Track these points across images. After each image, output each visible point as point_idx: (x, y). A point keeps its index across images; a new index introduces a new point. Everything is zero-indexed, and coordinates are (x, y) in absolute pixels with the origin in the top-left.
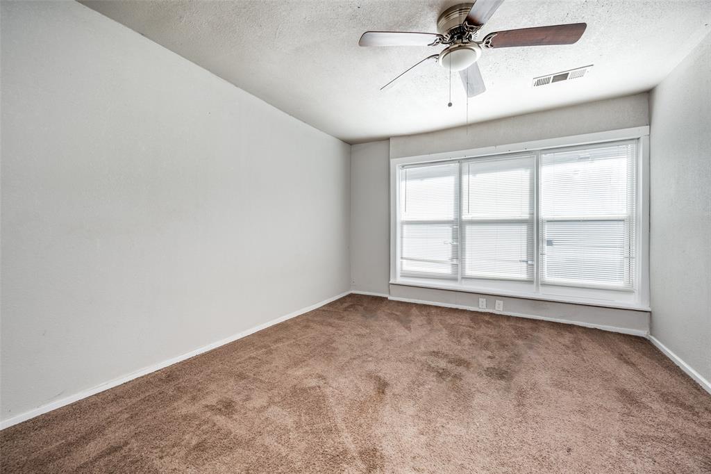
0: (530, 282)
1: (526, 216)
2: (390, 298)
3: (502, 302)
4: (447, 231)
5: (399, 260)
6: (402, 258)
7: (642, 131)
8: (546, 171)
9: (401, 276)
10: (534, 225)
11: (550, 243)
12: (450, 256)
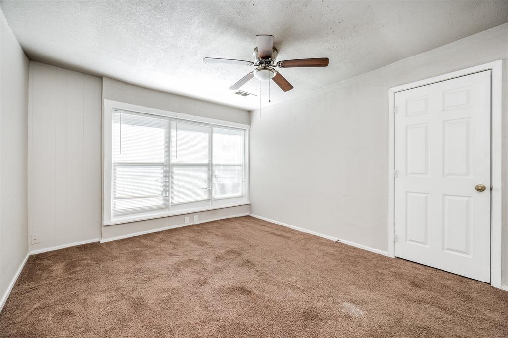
0: (208, 200)
1: (207, 162)
2: (102, 241)
3: (188, 217)
4: (159, 172)
5: (113, 200)
6: (115, 198)
7: (246, 127)
8: (216, 136)
9: (114, 216)
10: (210, 166)
11: (216, 177)
12: (162, 190)
